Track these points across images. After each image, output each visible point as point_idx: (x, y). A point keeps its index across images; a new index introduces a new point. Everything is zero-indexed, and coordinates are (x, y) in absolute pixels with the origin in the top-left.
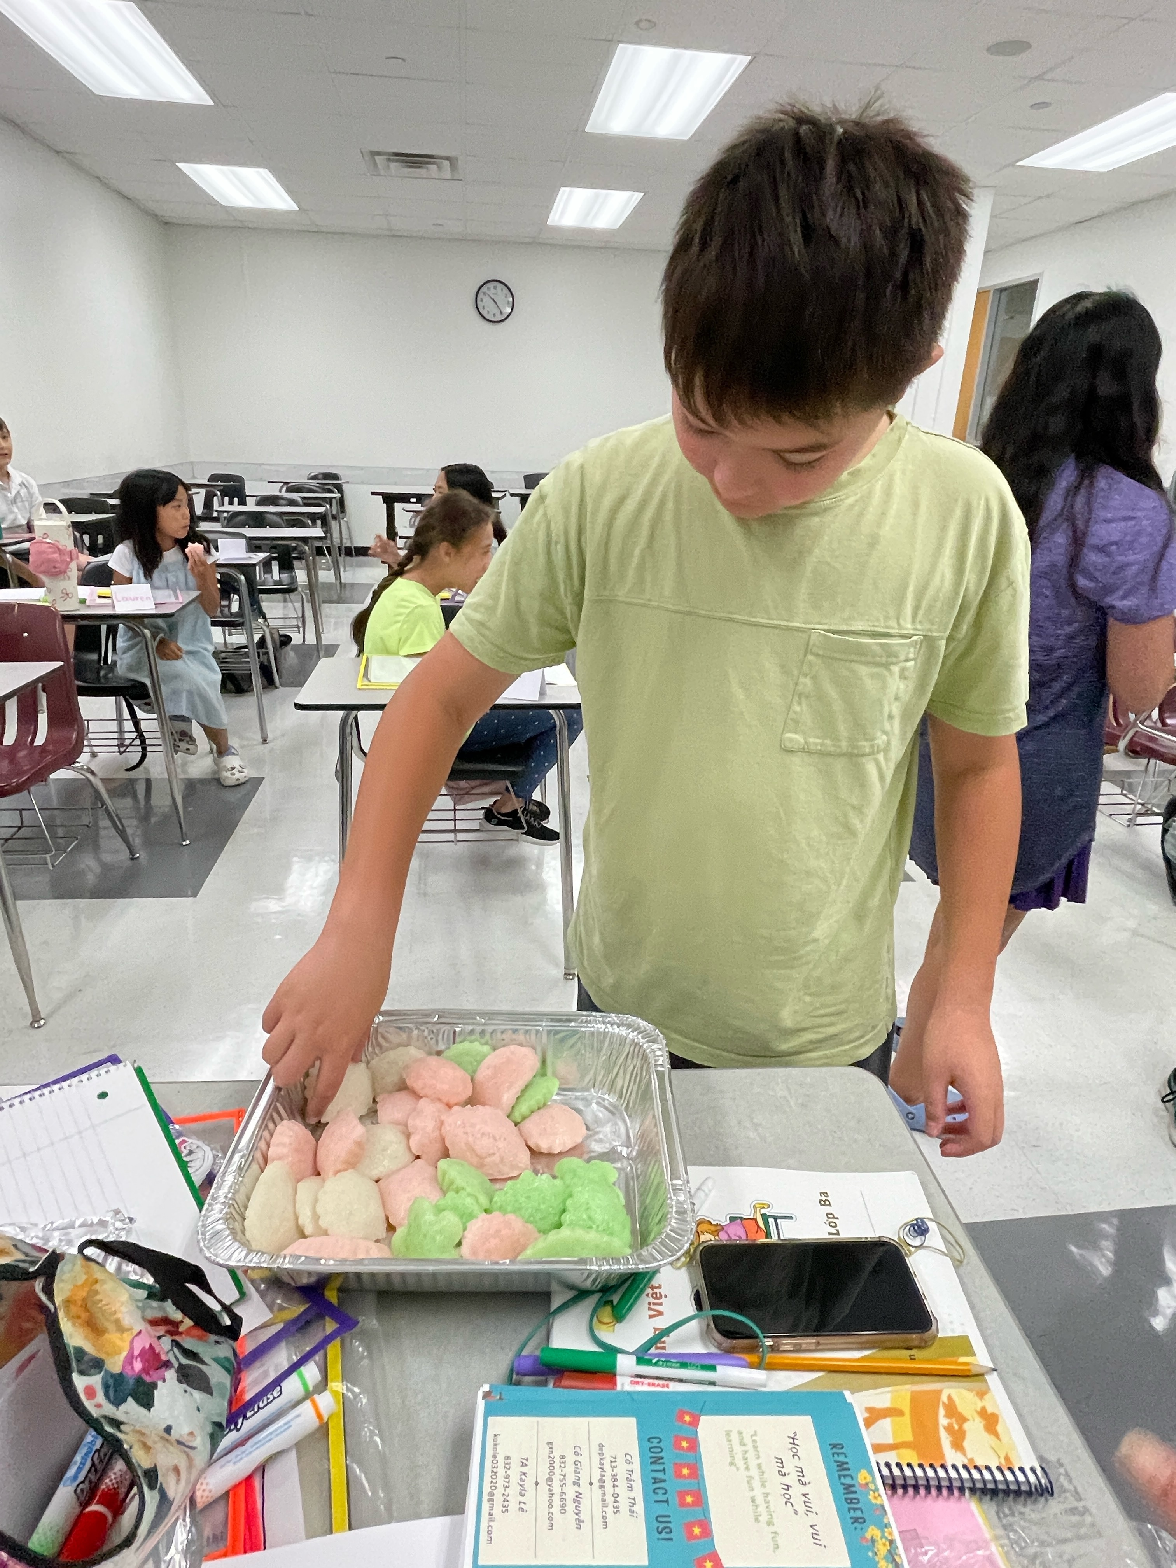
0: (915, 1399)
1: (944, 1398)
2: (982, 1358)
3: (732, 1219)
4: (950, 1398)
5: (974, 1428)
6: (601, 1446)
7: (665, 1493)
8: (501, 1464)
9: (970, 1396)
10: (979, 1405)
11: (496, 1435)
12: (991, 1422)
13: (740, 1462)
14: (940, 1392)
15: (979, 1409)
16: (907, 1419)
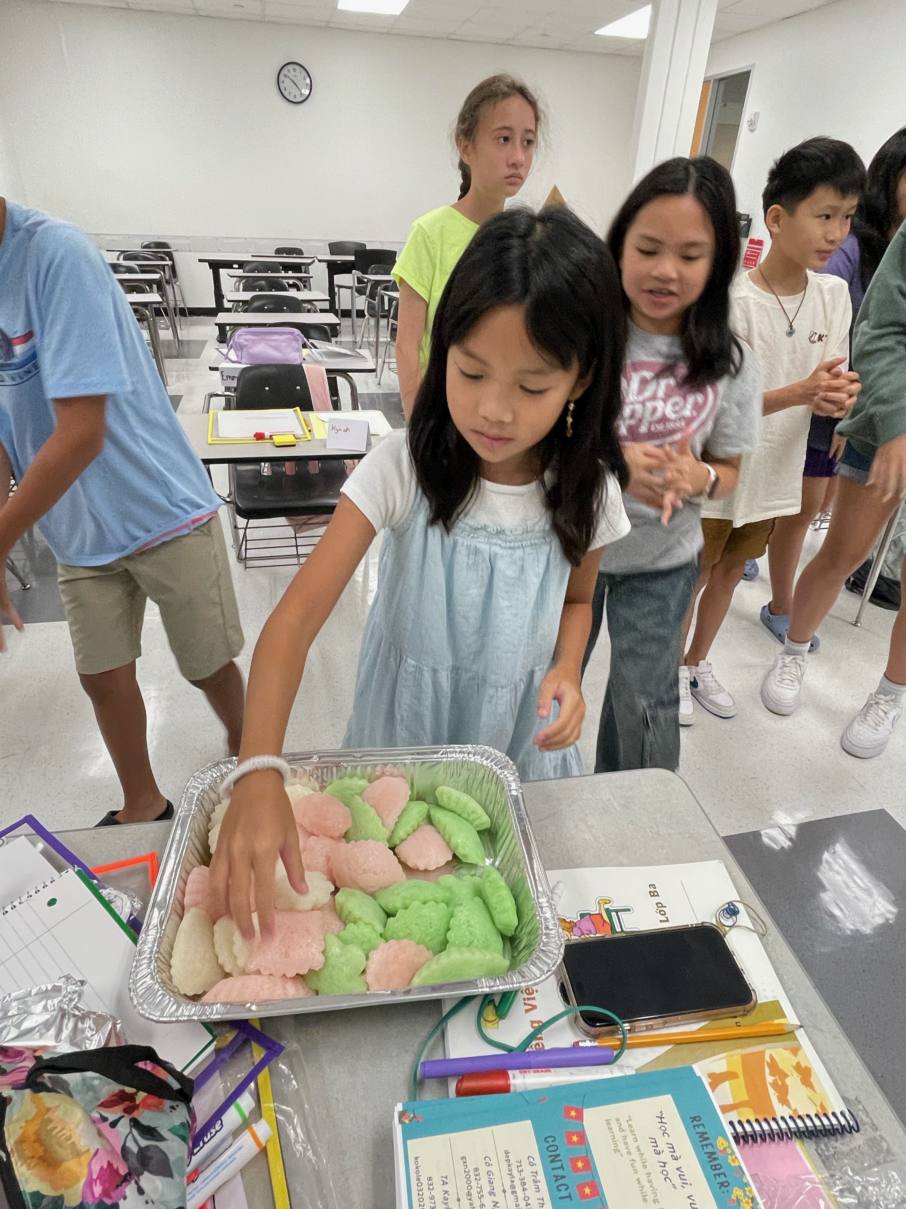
0: (746, 1061)
1: (767, 1058)
2: (791, 1018)
3: (582, 916)
4: (771, 1057)
5: (793, 1081)
6: (507, 1153)
7: (566, 1189)
8: (425, 1187)
9: (787, 1054)
10: (794, 1061)
11: (416, 1158)
12: (805, 1074)
13: (622, 1147)
14: (763, 1053)
15: (795, 1065)
16: (741, 1080)
